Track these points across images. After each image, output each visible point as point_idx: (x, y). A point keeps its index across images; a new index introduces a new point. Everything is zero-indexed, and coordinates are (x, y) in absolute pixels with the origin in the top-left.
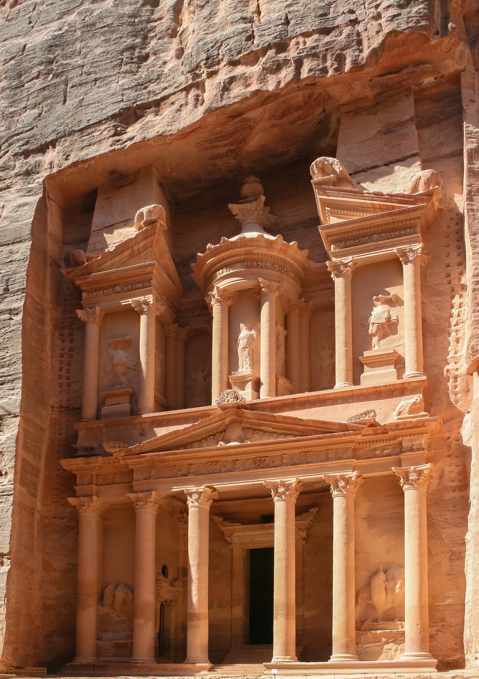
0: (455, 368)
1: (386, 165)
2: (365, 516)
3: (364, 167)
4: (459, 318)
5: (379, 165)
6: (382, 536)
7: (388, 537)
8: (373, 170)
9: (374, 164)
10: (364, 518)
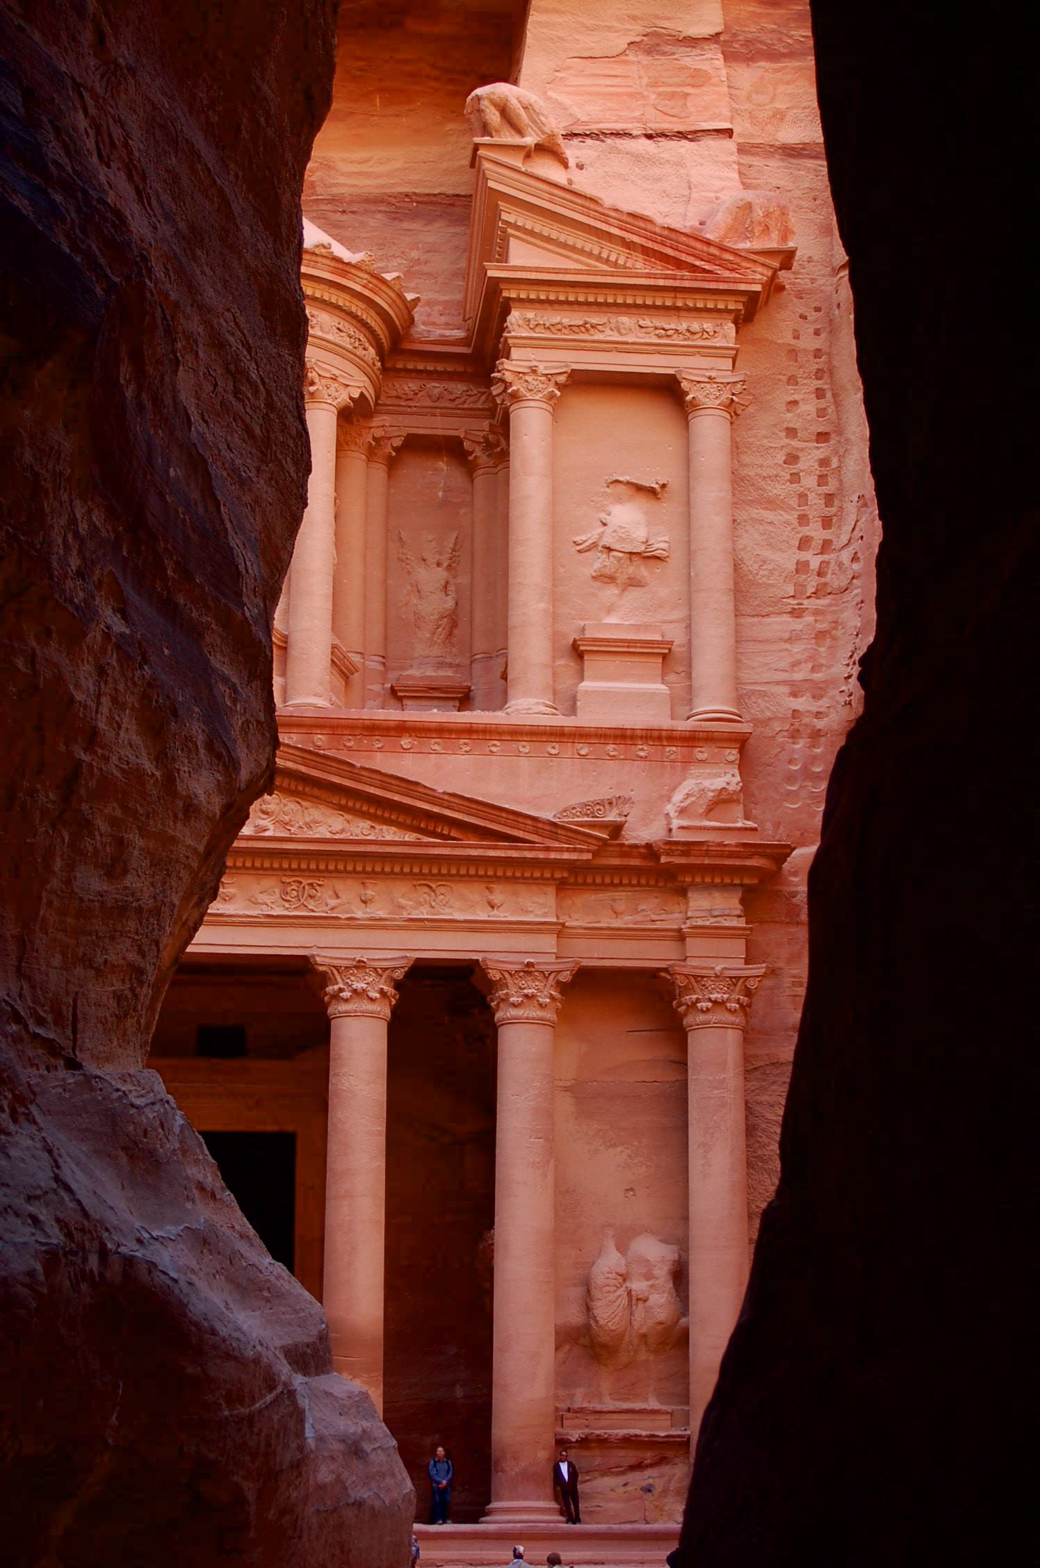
0: (815, 709)
1: (649, 137)
2: (569, 1084)
3: (595, 127)
4: (823, 580)
5: (634, 133)
6: (614, 1146)
7: (629, 1151)
8: (619, 142)
9: (619, 126)
10: (567, 1089)
